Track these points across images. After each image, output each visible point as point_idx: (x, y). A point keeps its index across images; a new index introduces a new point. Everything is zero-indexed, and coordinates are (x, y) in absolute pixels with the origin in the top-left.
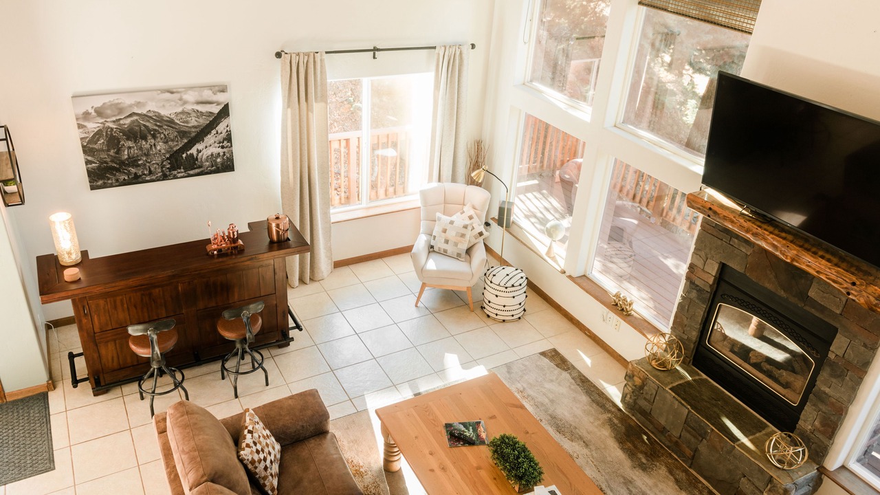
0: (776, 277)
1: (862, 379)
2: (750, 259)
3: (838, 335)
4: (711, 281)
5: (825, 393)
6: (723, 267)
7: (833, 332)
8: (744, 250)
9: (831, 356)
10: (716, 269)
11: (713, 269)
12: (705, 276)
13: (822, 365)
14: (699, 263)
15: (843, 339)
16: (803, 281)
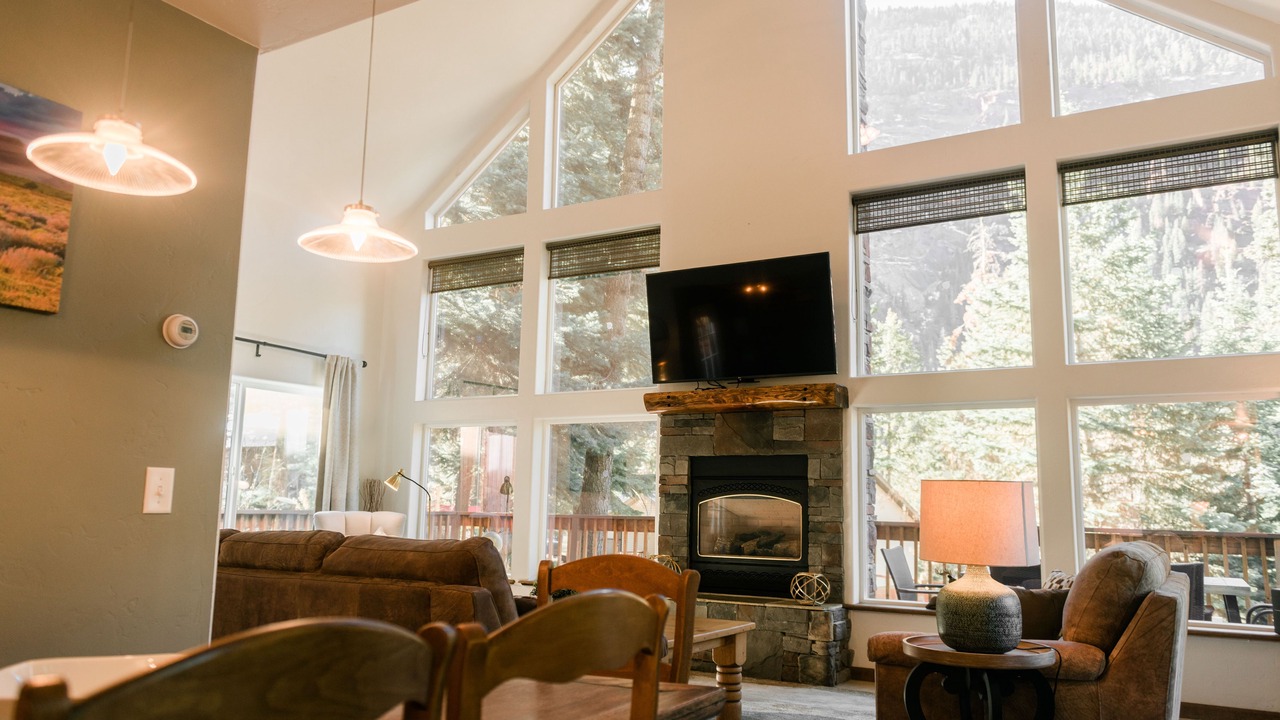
0: (742, 440)
1: (841, 488)
2: (716, 437)
3: (810, 461)
4: (685, 481)
5: (820, 523)
6: (693, 461)
7: (804, 459)
8: (706, 433)
9: (811, 483)
10: (687, 467)
11: (684, 468)
12: (678, 480)
13: (807, 497)
14: (669, 471)
15: (814, 461)
16: (765, 430)
